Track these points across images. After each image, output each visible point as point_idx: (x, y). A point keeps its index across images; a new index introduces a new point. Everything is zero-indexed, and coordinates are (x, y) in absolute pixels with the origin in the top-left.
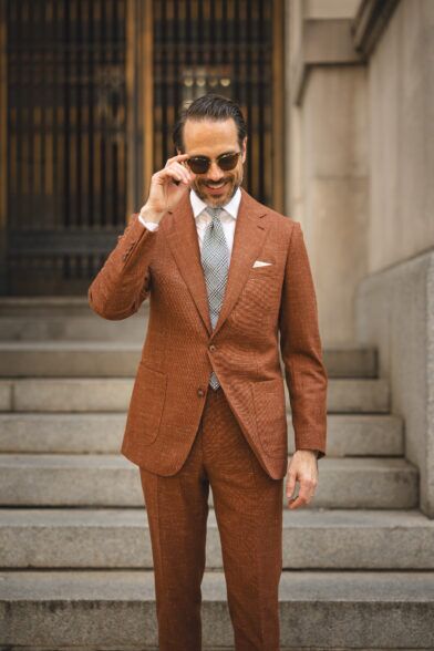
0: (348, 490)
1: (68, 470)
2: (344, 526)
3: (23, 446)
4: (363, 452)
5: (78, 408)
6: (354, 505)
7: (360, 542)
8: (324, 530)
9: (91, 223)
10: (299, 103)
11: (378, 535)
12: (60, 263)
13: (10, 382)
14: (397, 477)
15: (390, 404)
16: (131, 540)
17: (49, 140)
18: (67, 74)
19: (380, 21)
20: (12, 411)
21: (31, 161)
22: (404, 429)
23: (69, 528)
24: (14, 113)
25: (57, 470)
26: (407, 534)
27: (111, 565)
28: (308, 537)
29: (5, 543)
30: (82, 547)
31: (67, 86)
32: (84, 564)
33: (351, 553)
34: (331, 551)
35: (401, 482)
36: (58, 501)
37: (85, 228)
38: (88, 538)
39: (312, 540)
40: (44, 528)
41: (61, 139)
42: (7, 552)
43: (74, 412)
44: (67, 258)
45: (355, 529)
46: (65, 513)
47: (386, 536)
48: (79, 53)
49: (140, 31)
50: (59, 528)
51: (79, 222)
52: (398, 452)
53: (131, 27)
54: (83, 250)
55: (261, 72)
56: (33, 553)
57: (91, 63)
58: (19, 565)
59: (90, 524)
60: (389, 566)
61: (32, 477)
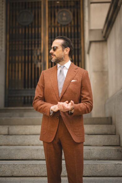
0: (104, 154)
1: (24, 149)
2: (103, 163)
3: (11, 144)
4: (108, 145)
5: (27, 134)
6: (106, 159)
7: (108, 168)
8: (97, 165)
9: (31, 87)
10: (88, 53)
11: (113, 166)
12: (23, 98)
13: (8, 126)
14: (118, 150)
15: (115, 132)
16: (41, 168)
17: (20, 65)
18: (25, 47)
19: (110, 28)
20: (8, 135)
21: (15, 71)
22: (119, 138)
23: (24, 164)
24: (11, 58)
25: (20, 149)
26: (121, 165)
27: (36, 175)
28: (93, 167)
29: (5, 169)
30: (27, 170)
31: (25, 51)
32: (28, 175)
33: (105, 171)
34: (99, 171)
35: (119, 152)
36: (21, 158)
37: (30, 89)
38: (29, 167)
39: (94, 167)
40: (17, 164)
41: (23, 65)
42: (6, 172)
43: (26, 135)
44: (25, 97)
45: (106, 164)
46: (23, 161)
47: (115, 166)
48: (28, 42)
49: (45, 36)
50: (21, 164)
51: (28, 87)
52: (118, 145)
53: (42, 34)
54: (29, 95)
55: (78, 46)
56: (13, 172)
57: (32, 44)
58: (9, 175)
59: (30, 163)
60: (116, 175)
61: (13, 151)
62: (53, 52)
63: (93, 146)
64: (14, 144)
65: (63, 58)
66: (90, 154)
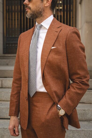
3: (3, 99)
20: (2, 88)
28: (88, 133)
39: (90, 134)
61: (4, 110)
62: (27, 3)
63: (87, 103)
64: (6, 100)
65: (41, 12)
66: (85, 115)
